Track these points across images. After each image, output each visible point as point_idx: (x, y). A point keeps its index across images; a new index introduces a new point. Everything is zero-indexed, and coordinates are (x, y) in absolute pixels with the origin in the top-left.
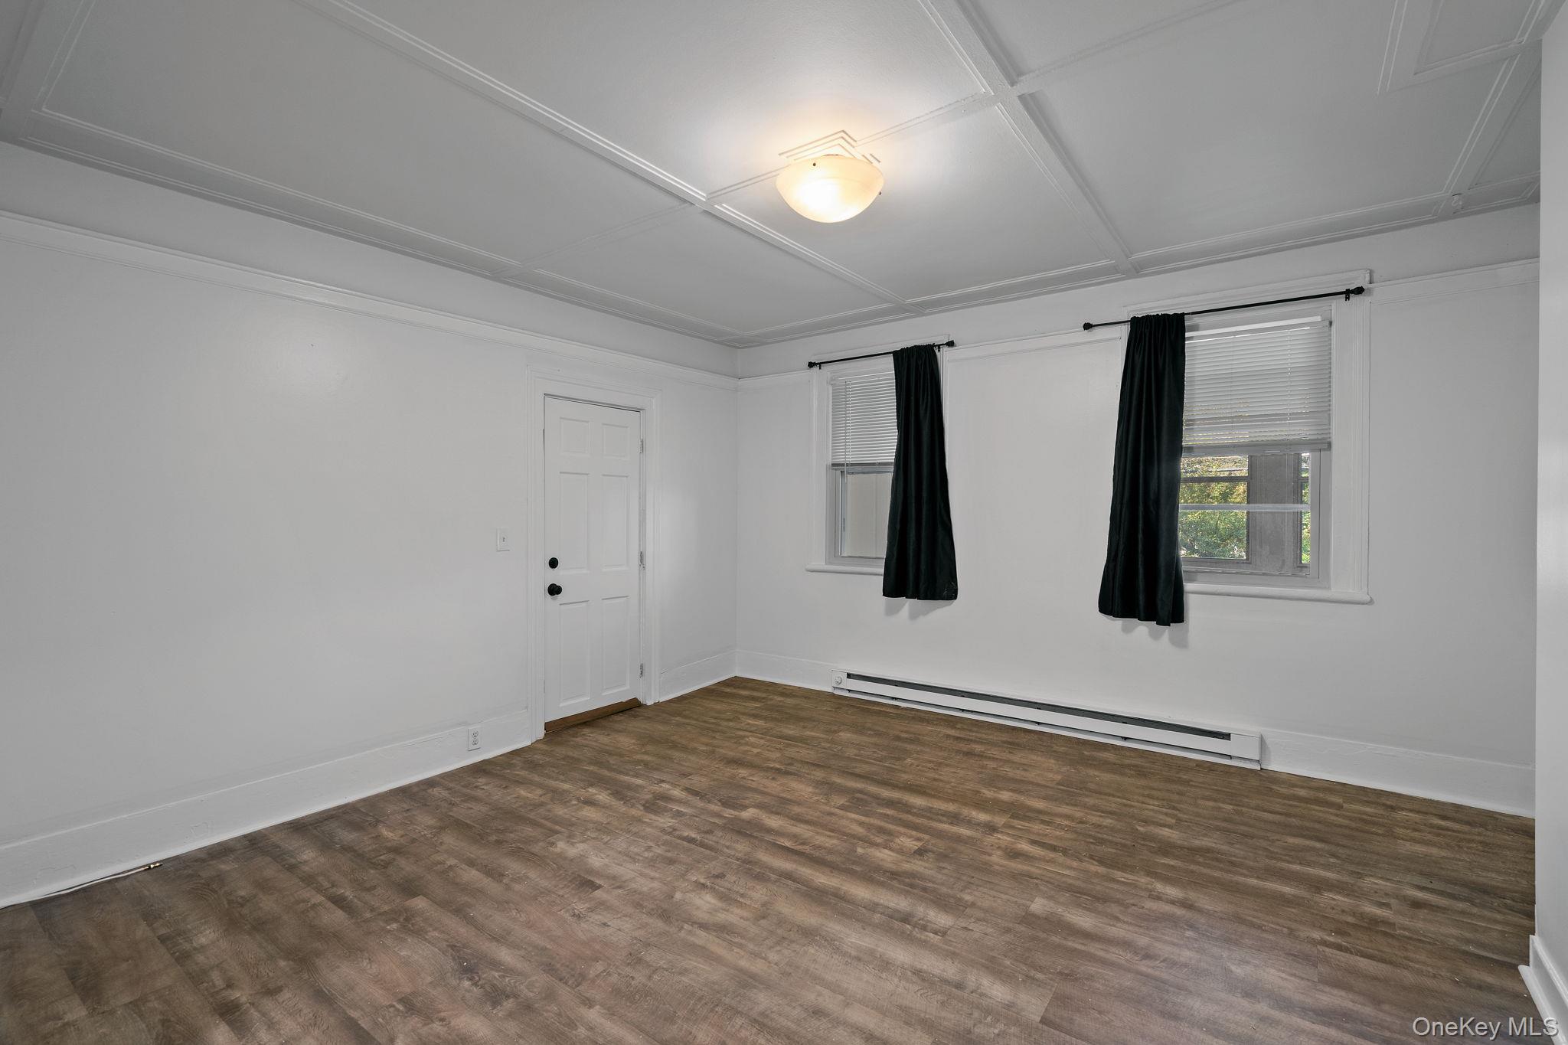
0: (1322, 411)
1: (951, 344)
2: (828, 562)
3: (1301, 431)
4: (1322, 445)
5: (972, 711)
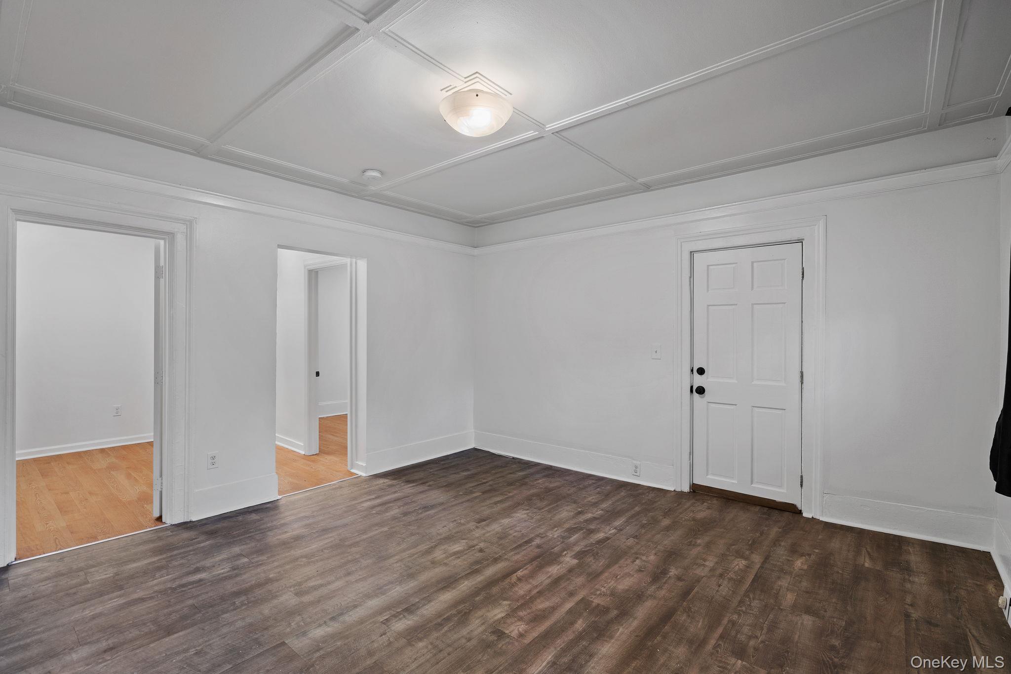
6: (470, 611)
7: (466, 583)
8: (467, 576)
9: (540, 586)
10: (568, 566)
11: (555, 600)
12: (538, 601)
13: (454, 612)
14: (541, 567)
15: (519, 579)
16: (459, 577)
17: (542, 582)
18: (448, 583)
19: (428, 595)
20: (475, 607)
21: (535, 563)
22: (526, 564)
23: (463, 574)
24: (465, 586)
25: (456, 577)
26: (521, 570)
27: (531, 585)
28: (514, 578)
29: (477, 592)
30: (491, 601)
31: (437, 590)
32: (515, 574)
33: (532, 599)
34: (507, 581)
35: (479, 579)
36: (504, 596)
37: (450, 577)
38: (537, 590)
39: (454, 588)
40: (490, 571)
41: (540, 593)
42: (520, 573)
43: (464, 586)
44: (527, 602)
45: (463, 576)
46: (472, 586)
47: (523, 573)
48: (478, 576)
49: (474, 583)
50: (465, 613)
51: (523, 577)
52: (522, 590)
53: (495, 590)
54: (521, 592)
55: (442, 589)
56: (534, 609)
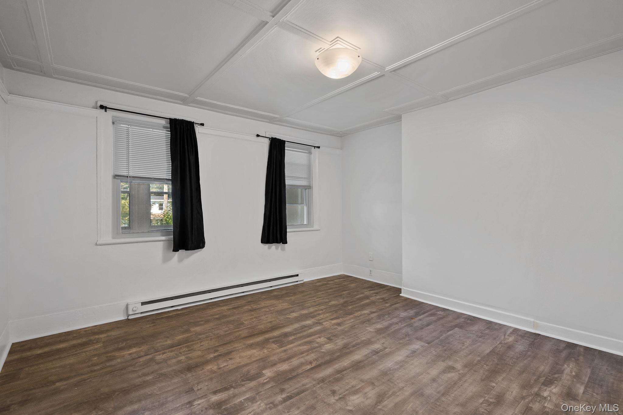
0: (309, 177)
1: (202, 124)
2: (113, 238)
3: (304, 183)
4: (309, 187)
5: (215, 298)
6: (342, 348)
7: (346, 364)
8: (345, 369)
9: (300, 357)
10: (273, 368)
11: (296, 349)
12: (305, 350)
13: (351, 349)
14: (292, 370)
15: (311, 363)
16: (351, 369)
17: (298, 359)
18: (357, 366)
19: (368, 359)
20: (340, 350)
21: (294, 374)
22: (301, 374)
23: (348, 371)
24: (345, 362)
25: (353, 369)
26: (307, 369)
27: (305, 358)
28: (314, 365)
29: (339, 357)
30: (331, 353)
31: (363, 361)
32: (312, 367)
33: (308, 350)
34: (318, 363)
35: (337, 366)
36: (323, 354)
37: (357, 369)
38: (303, 355)
39: (353, 361)
40: (328, 371)
41: (302, 353)
42: (309, 367)
43: (347, 362)
44: (311, 350)
45: (348, 369)
46: (342, 362)
47: (307, 367)
48: (337, 368)
49: (340, 364)
50: (345, 348)
51: (308, 364)
52: (312, 356)
53: (328, 358)
54: (313, 355)
55: (360, 362)
56: (309, 346)
